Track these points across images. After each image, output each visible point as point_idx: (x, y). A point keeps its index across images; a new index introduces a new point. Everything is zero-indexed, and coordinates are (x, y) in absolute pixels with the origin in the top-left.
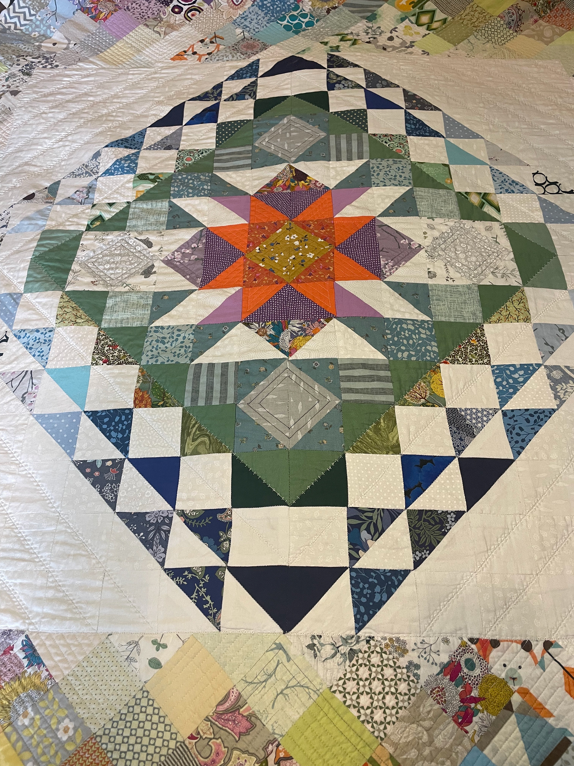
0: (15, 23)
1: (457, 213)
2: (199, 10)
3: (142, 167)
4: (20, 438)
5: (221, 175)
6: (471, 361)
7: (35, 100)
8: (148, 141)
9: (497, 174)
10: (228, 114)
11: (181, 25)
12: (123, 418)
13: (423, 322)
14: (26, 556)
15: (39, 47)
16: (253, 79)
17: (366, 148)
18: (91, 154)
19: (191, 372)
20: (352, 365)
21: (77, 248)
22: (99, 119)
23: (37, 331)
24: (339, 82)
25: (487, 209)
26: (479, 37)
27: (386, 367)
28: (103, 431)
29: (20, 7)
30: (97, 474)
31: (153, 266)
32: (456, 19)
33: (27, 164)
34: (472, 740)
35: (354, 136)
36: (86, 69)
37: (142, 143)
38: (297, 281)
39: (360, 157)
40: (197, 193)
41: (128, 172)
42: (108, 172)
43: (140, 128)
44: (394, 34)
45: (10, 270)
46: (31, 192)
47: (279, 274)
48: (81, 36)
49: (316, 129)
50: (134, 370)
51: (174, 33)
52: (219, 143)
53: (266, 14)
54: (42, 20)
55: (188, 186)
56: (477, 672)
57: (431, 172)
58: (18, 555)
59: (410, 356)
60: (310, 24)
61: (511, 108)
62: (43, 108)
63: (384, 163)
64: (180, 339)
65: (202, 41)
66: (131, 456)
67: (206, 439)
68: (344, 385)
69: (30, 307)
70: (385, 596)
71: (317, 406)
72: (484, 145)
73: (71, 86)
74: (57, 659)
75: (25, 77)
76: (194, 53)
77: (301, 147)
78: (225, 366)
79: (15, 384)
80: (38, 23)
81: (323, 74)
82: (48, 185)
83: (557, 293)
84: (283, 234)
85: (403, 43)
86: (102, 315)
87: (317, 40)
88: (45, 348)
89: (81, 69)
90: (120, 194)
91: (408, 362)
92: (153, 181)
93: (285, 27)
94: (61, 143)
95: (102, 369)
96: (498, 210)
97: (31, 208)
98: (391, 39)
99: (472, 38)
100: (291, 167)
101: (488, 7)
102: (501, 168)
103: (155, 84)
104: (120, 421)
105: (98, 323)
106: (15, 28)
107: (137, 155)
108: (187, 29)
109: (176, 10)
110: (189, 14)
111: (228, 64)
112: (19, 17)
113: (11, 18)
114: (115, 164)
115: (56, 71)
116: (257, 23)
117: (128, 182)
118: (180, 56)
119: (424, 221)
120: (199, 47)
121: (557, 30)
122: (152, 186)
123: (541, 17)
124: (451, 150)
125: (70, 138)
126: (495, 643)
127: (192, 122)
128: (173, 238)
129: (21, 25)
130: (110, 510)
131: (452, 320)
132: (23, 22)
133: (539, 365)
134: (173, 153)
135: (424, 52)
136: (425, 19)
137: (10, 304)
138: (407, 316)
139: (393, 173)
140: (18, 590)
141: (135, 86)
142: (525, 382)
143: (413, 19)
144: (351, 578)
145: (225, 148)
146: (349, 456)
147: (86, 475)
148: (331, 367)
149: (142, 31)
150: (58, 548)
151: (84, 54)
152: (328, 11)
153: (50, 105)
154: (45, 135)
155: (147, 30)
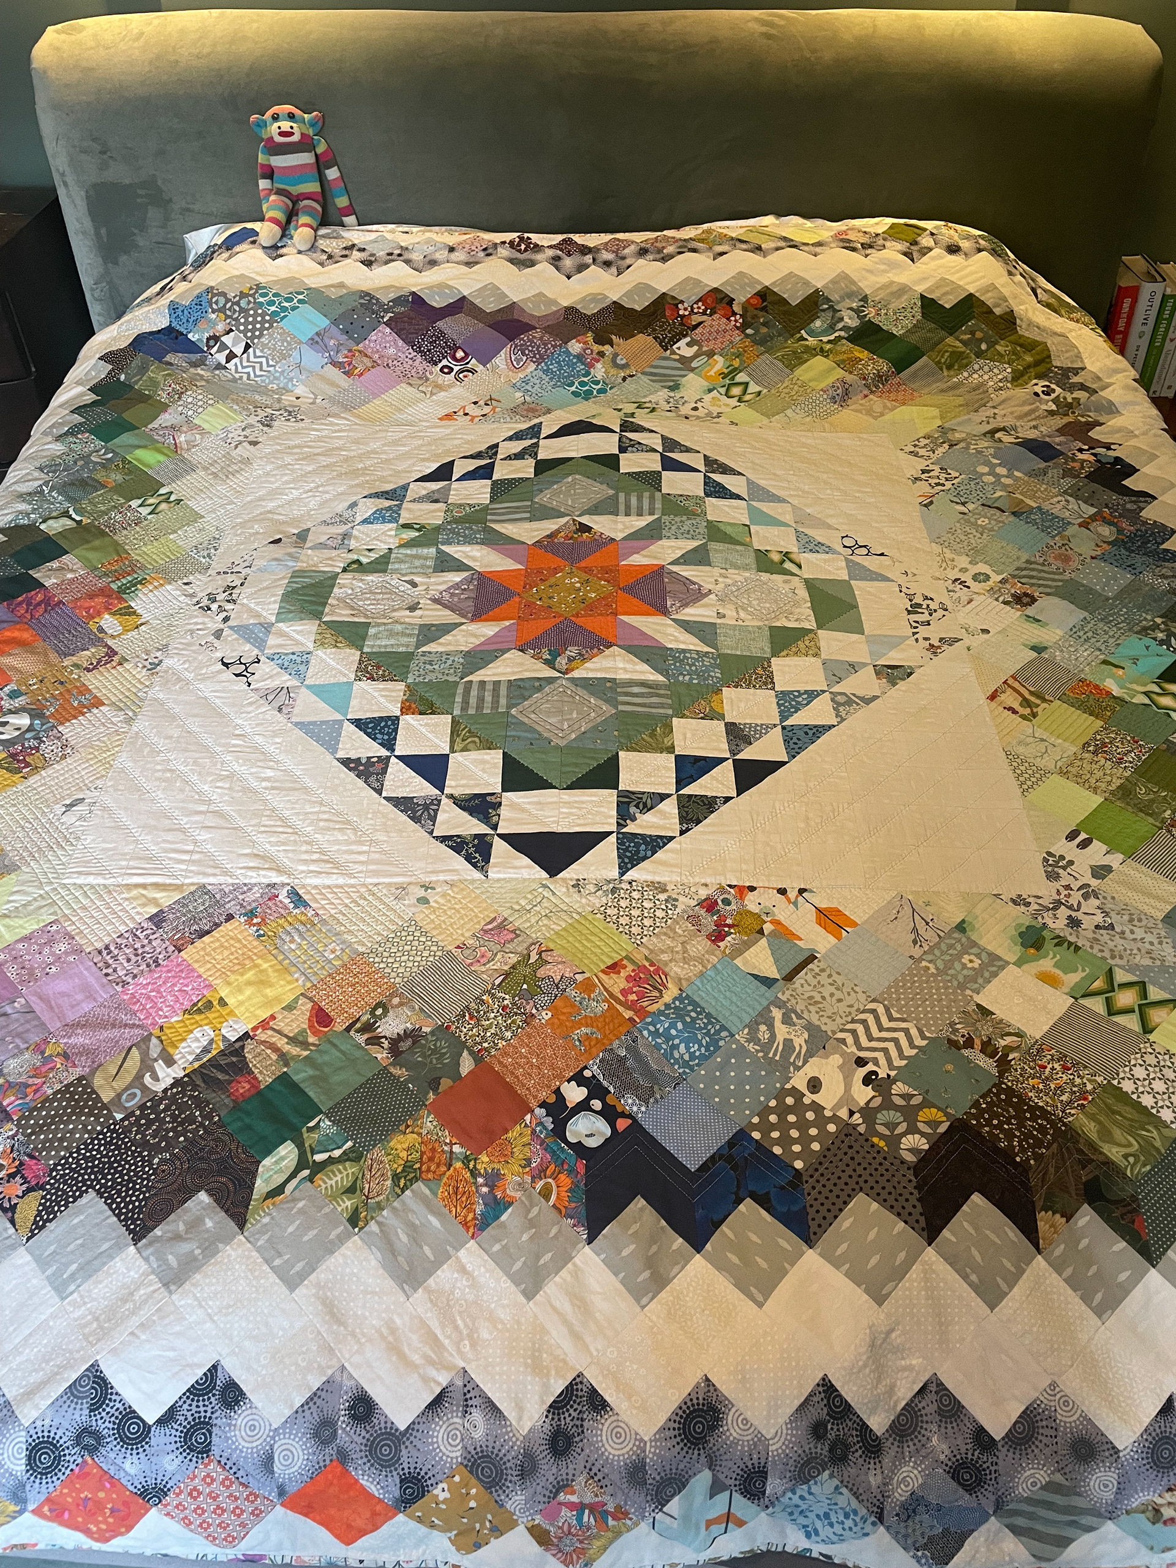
0: (248, 374)
1: (754, 566)
2: (473, 371)
3: (405, 517)
4: (278, 740)
5: (496, 527)
6: (754, 686)
7: (278, 451)
8: (410, 496)
9: (802, 536)
10: (504, 472)
11: (450, 386)
12: (390, 723)
13: (707, 653)
14: (290, 830)
15: (279, 400)
16: (535, 441)
17: (658, 505)
18: (347, 504)
19: (460, 690)
20: (632, 683)
21: (333, 586)
22: (355, 473)
23: (293, 654)
24: (632, 446)
25: (788, 565)
26: (798, 411)
27: (667, 687)
28: (368, 735)
29: (255, 357)
30: (361, 768)
31: (419, 603)
32: (773, 391)
33: (270, 512)
34: (724, 952)
35: (646, 494)
36: (338, 424)
37: (404, 496)
38: (577, 615)
39: (651, 513)
40: (469, 541)
41: (390, 522)
42: (365, 521)
43: (401, 483)
44: (699, 405)
45: (257, 604)
46: (278, 537)
47: (557, 610)
48: (331, 391)
49: (604, 487)
50: (401, 686)
51: (443, 394)
52: (493, 500)
53: (551, 379)
54: (283, 372)
55: (458, 534)
56: (733, 907)
57: (729, 530)
58: (281, 829)
59: (691, 679)
60: (601, 391)
61: (825, 476)
62: (288, 459)
63: (678, 519)
64: (449, 662)
65: (475, 403)
66: (397, 753)
67: (477, 740)
68: (621, 699)
69: (282, 634)
70: (649, 853)
71: (593, 714)
72: (790, 509)
73: (320, 439)
74: (323, 902)
75: (265, 429)
76: (466, 414)
77: (585, 502)
78: (497, 684)
79: (270, 698)
80: (277, 375)
81: (616, 437)
82: (296, 532)
83: (855, 637)
84: (564, 578)
85: (709, 414)
86: (364, 641)
87: (610, 407)
88: (302, 668)
89: (332, 424)
90: (381, 541)
91: (689, 685)
92: (419, 530)
93: (573, 393)
94: (310, 494)
95: (366, 685)
96: (800, 567)
97: (277, 551)
98: (695, 409)
99: (789, 412)
100: (574, 520)
101: (810, 381)
102: (806, 531)
103: (420, 442)
104: (386, 726)
105: (360, 648)
106: (248, 379)
107: (400, 507)
108: (458, 390)
109: (446, 370)
110: (461, 376)
111: (505, 426)
112: (254, 367)
113: (243, 367)
114: (375, 513)
115: (301, 424)
116: (541, 388)
117: (391, 530)
118: (449, 417)
119: (716, 571)
120: (471, 409)
121: (889, 404)
122: (417, 534)
123: (872, 392)
124: (752, 510)
125: (321, 489)
126: (752, 889)
127: (462, 479)
128: (441, 580)
129: (256, 376)
130: (377, 796)
131: (738, 653)
132: (258, 373)
133: (824, 692)
134: (441, 506)
135: (732, 423)
136: (736, 391)
137: (261, 632)
138: (692, 647)
139: (686, 528)
140: (281, 855)
141: (395, 443)
142: (807, 704)
143: (723, 390)
144: (618, 838)
145: (500, 503)
146: (620, 753)
147: (350, 769)
148: (608, 684)
149: (404, 390)
150: (322, 824)
151: (335, 409)
152: (624, 379)
153: (296, 457)
154: (292, 486)
155: (410, 389)
